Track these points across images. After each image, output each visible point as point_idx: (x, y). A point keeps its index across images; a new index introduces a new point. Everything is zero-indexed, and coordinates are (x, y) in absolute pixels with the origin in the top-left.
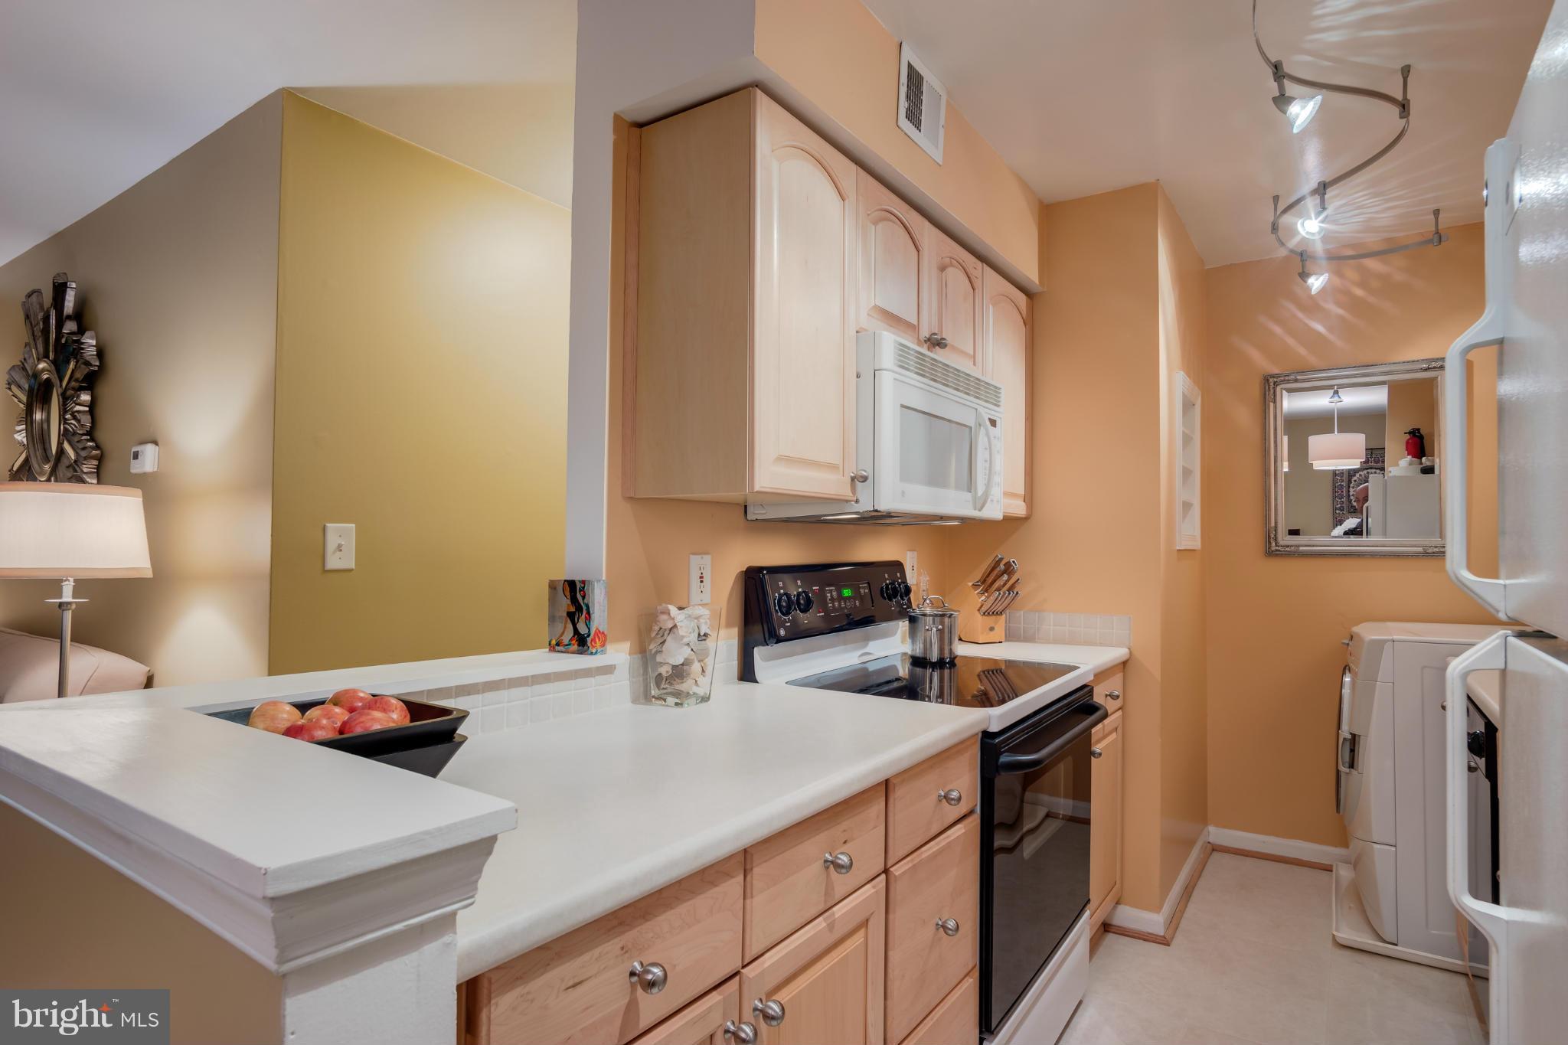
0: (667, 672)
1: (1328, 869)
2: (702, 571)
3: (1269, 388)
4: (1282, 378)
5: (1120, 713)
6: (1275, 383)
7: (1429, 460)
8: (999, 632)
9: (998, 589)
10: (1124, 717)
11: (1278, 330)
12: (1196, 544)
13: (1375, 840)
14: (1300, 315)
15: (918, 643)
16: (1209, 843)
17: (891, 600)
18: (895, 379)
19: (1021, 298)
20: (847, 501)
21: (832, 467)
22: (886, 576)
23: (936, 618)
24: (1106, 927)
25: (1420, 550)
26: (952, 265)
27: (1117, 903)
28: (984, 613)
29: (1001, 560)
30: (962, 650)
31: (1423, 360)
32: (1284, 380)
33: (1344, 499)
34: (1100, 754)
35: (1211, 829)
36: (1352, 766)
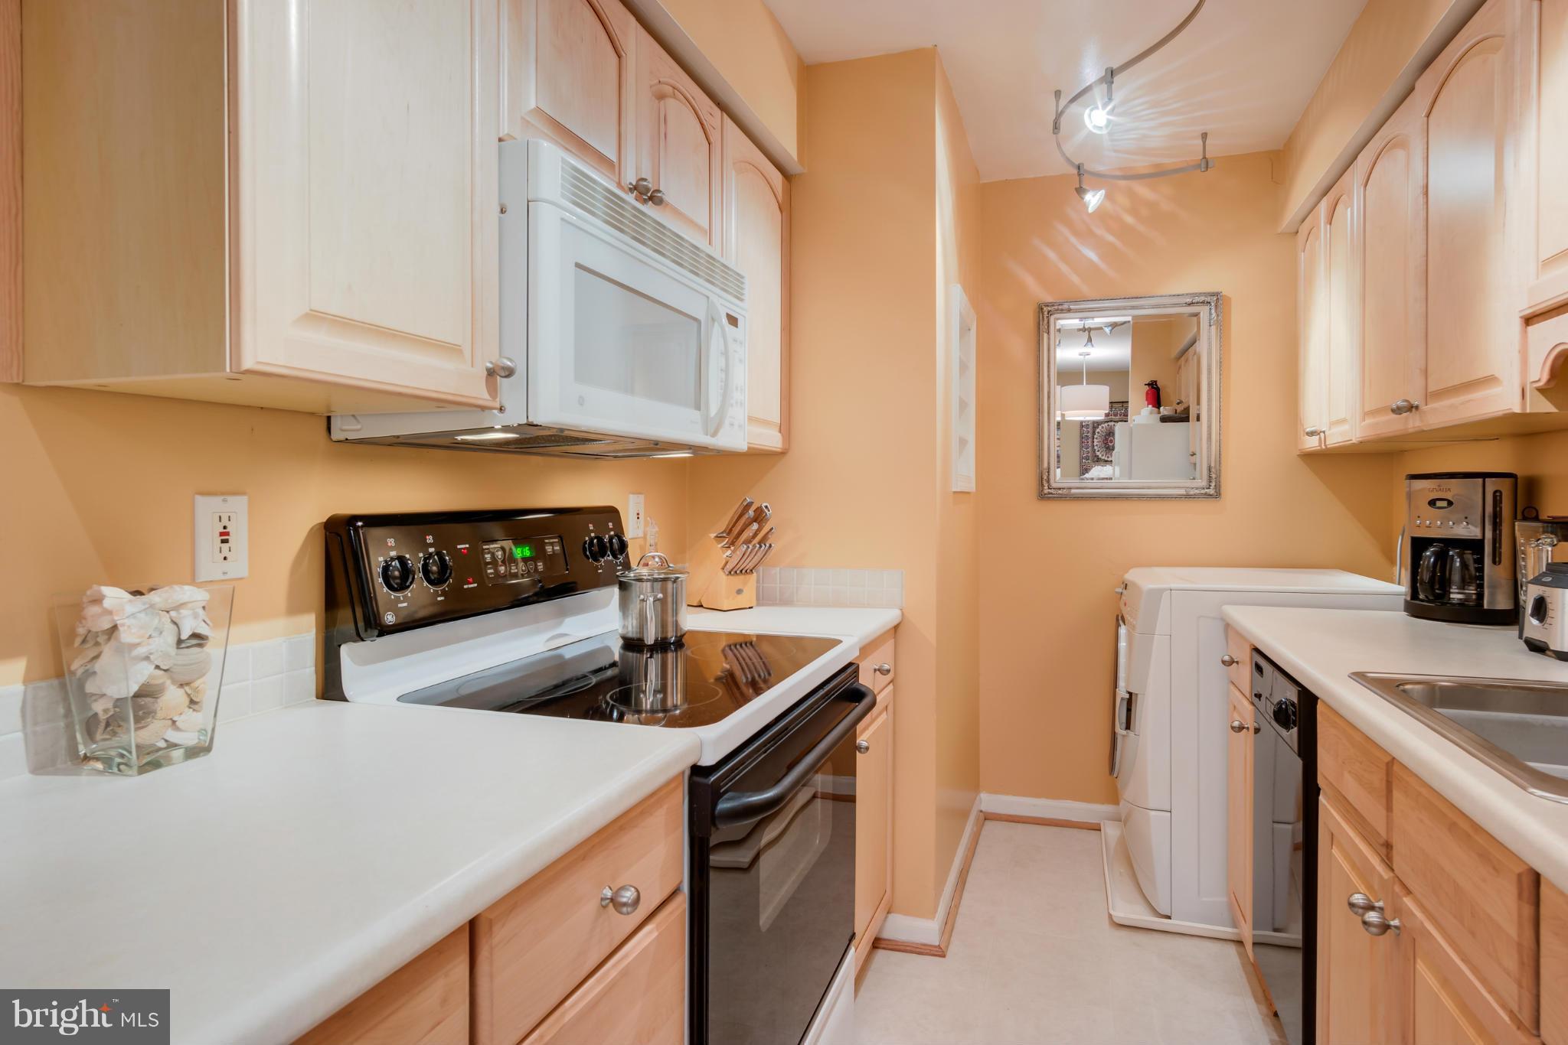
0: (106, 711)
1: (1097, 828)
2: (225, 522)
3: (1043, 317)
4: (1056, 307)
5: (891, 687)
6: (1049, 312)
7: (1166, 410)
8: (749, 596)
9: (748, 542)
10: (895, 690)
11: (1051, 255)
12: (971, 486)
13: (1151, 806)
14: (1073, 240)
15: (630, 619)
16: (981, 811)
17: (597, 560)
18: (562, 219)
19: (777, 178)
20: (483, 408)
21: (451, 350)
22: (591, 527)
23: (655, 584)
24: (877, 944)
25: (1182, 492)
26: (674, 97)
27: (888, 913)
28: (730, 572)
29: (750, 505)
30: (692, 621)
31: (1187, 294)
32: (1058, 310)
33: (1089, 450)
34: (867, 748)
35: (984, 796)
36: (1128, 727)
